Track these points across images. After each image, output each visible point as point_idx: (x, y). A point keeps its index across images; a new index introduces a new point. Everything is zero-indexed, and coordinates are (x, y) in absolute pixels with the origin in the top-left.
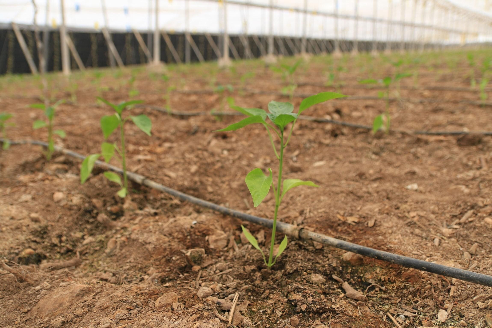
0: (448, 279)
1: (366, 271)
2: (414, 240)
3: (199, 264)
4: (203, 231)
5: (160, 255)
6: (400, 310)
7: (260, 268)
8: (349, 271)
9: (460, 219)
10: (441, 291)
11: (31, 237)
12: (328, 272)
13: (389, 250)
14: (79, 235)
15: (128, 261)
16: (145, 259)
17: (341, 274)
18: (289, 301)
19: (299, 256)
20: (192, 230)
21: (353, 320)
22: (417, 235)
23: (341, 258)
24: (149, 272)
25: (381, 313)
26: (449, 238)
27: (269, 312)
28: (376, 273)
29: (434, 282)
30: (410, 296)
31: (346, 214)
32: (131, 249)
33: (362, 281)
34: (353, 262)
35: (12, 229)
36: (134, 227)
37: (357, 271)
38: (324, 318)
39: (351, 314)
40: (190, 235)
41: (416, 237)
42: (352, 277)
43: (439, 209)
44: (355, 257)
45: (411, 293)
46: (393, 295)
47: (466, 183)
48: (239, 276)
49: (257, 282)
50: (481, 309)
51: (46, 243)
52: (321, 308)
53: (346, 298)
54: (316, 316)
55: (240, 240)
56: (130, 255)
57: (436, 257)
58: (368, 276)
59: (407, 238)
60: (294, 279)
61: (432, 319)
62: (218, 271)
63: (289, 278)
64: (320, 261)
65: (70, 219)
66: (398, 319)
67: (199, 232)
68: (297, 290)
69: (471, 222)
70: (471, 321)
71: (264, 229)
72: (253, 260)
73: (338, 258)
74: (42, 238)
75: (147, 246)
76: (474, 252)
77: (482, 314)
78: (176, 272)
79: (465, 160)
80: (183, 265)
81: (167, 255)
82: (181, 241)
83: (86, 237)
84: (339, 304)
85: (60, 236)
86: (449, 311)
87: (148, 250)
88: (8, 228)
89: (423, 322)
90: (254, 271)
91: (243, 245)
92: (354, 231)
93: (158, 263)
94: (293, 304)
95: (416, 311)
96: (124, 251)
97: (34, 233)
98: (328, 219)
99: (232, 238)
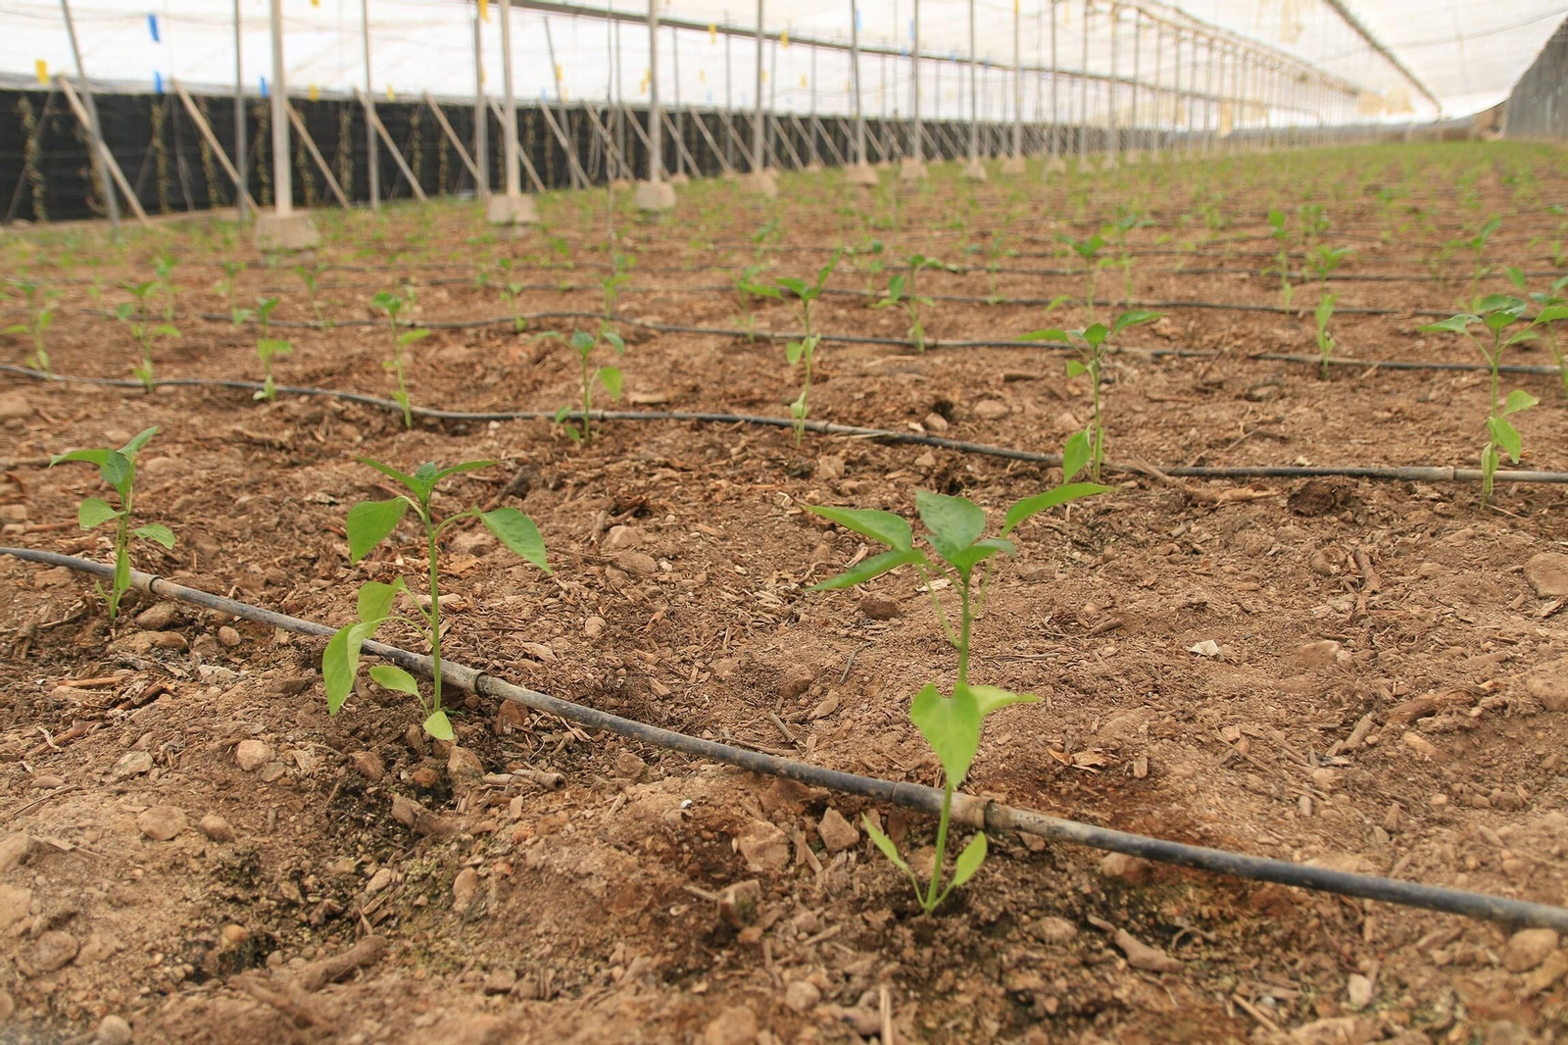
0: (1354, 902)
1: (1162, 898)
2: (1252, 806)
3: (752, 923)
4: (721, 825)
5: (632, 906)
6: (1261, 986)
7: (901, 916)
8: (1124, 901)
9: (1345, 739)
10: (1343, 932)
11: (219, 887)
12: (1078, 910)
13: (1204, 839)
14: (346, 864)
15: (540, 930)
16: (589, 921)
17: (1104, 910)
18: (1012, 995)
19: (997, 875)
20: (689, 825)
21: (1166, 1021)
22: (1256, 792)
23: (1099, 870)
24: (617, 955)
25: (1220, 996)
26: (1332, 792)
27: (968, 1025)
28: (1188, 900)
29: (1325, 911)
30: (1278, 951)
31: (1069, 746)
32: (537, 896)
33: (1157, 925)
34: (1130, 879)
35: (160, 870)
36: (516, 830)
37: (1141, 900)
38: (1102, 1025)
39: (1157, 1007)
40: (687, 840)
41: (1255, 797)
42: (1134, 916)
43: (1289, 713)
44: (1134, 867)
45: (1277, 943)
46: (1237, 950)
47: (1338, 631)
48: (863, 944)
49: (909, 953)
50: (1440, 968)
51: (263, 900)
52: (1092, 1003)
53: (1132, 968)
54: (1083, 1021)
55: (821, 840)
56: (539, 913)
57: (1312, 848)
58: (1170, 909)
59: (1236, 801)
60: (1004, 936)
61: (1337, 999)
62: (803, 935)
63: (989, 934)
64: (1053, 884)
65: (309, 819)
66: (1259, 1006)
67: (708, 828)
68: (1023, 963)
69: (1373, 746)
70: (1424, 996)
71: (873, 805)
72: (876, 894)
73: (1091, 872)
74: (250, 886)
75: (586, 884)
76: (1394, 825)
77: (1444, 976)
78: (699, 951)
79: (1319, 561)
80: (709, 928)
81: (651, 904)
82: (669, 859)
83: (369, 870)
84: (1127, 988)
85: (297, 876)
86: (1372, 976)
87: (588, 893)
88: (149, 867)
89: (1320, 1009)
90: (889, 923)
91: (832, 854)
92: (1100, 791)
93: (632, 929)
94: (1021, 1001)
95: (1296, 984)
96: (513, 902)
97: (223, 873)
98: (1027, 764)
99: (800, 838)
